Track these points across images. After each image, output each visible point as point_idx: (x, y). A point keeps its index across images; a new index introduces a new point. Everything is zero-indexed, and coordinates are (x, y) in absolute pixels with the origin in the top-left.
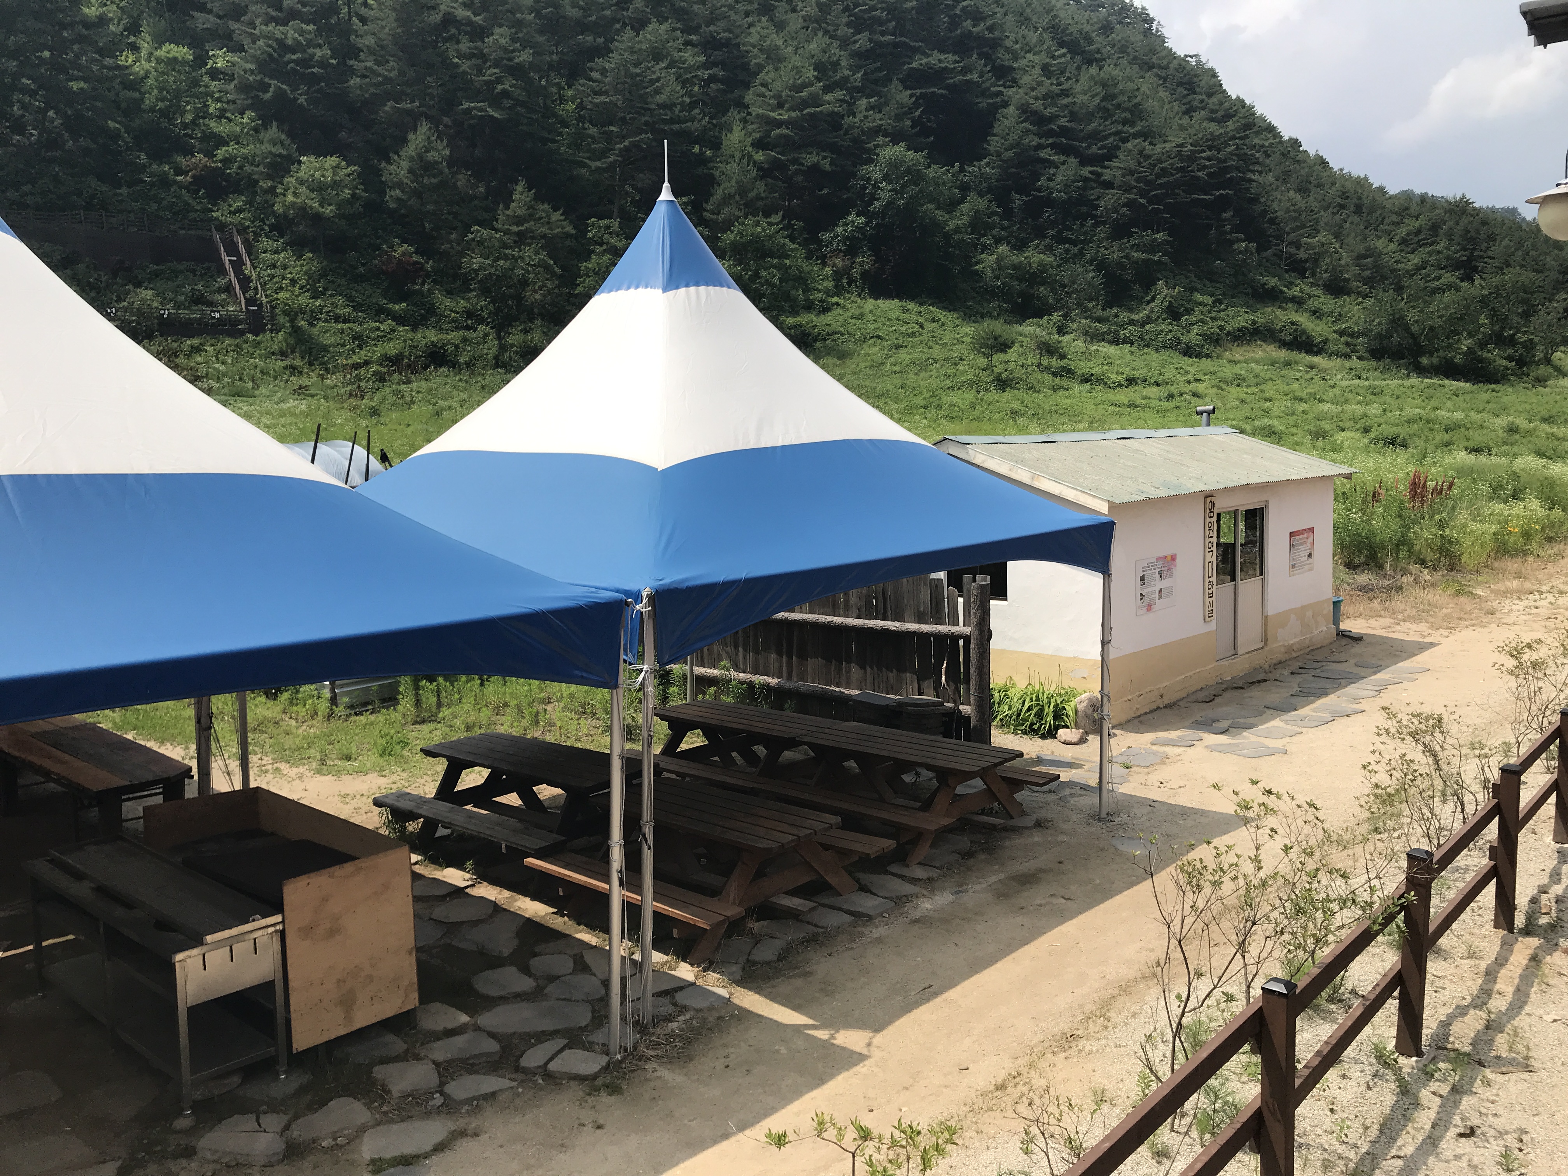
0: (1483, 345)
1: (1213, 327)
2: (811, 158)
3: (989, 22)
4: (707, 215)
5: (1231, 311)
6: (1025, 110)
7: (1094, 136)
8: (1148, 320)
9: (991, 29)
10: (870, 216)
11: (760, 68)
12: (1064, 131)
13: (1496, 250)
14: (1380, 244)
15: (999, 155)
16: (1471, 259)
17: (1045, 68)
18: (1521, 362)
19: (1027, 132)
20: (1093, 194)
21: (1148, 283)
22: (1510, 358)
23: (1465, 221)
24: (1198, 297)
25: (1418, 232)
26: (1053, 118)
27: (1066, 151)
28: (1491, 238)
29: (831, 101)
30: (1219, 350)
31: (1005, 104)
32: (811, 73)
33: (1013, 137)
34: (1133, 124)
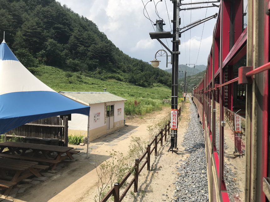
0: (144, 82)
1: (106, 76)
2: (35, 39)
3: (69, 21)
4: (12, 47)
5: (109, 74)
6: (75, 37)
7: (87, 43)
8: (95, 74)
9: (69, 22)
10: (46, 51)
11: (25, 21)
12: (81, 41)
13: (146, 68)
14: (130, 65)
15: (70, 43)
16: (142, 69)
17: (79, 30)
18: (149, 85)
19: (75, 40)
20: (87, 52)
21: (96, 68)
22: (147, 84)
23: (142, 63)
24: (103, 71)
25: (135, 64)
26: (80, 39)
27: (82, 44)
28: (145, 66)
29: (39, 30)
30: (107, 80)
31: (72, 35)
32: (35, 24)
33: (73, 41)
34: (93, 42)
